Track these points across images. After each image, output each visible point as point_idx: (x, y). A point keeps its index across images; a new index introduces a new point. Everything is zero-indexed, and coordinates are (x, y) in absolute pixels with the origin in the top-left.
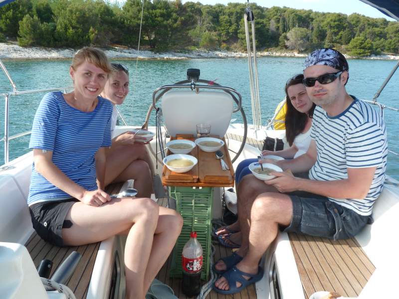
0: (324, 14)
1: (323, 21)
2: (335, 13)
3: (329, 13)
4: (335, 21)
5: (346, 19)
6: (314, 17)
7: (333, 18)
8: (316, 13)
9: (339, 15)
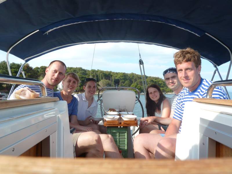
0: (117, 73)
1: (117, 76)
2: (122, 73)
3: (119, 73)
4: (122, 77)
5: (128, 75)
6: (112, 74)
7: (121, 75)
8: (113, 73)
9: (124, 74)
